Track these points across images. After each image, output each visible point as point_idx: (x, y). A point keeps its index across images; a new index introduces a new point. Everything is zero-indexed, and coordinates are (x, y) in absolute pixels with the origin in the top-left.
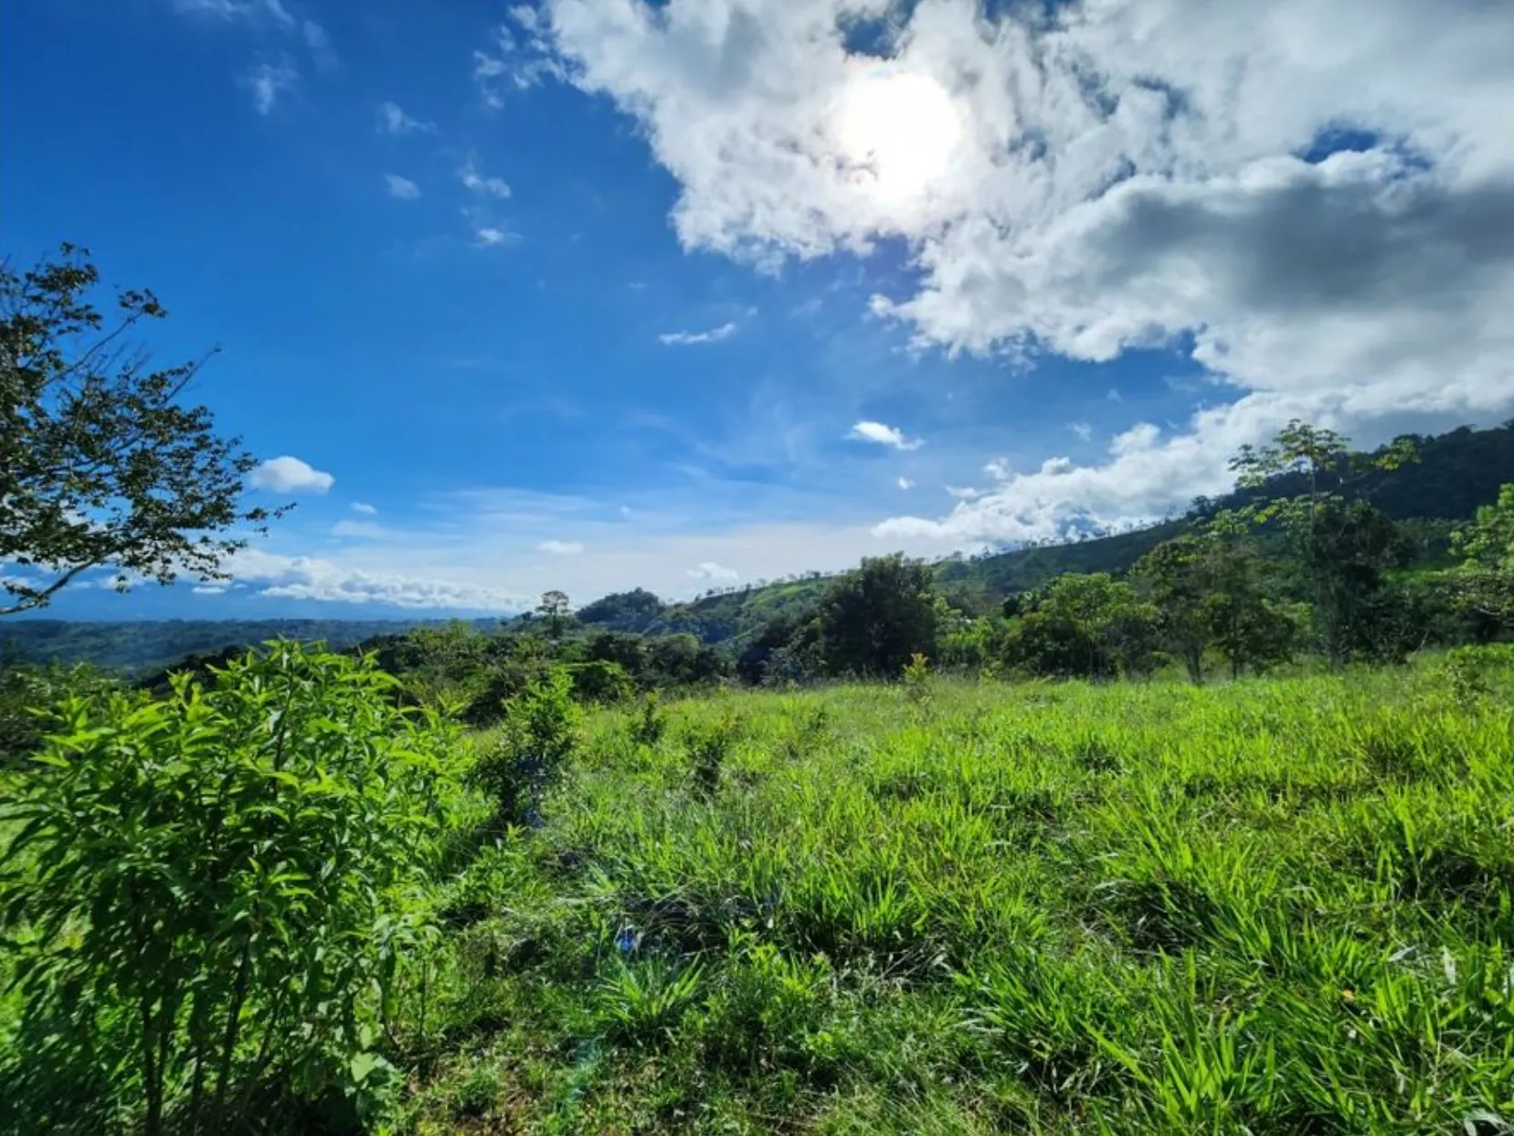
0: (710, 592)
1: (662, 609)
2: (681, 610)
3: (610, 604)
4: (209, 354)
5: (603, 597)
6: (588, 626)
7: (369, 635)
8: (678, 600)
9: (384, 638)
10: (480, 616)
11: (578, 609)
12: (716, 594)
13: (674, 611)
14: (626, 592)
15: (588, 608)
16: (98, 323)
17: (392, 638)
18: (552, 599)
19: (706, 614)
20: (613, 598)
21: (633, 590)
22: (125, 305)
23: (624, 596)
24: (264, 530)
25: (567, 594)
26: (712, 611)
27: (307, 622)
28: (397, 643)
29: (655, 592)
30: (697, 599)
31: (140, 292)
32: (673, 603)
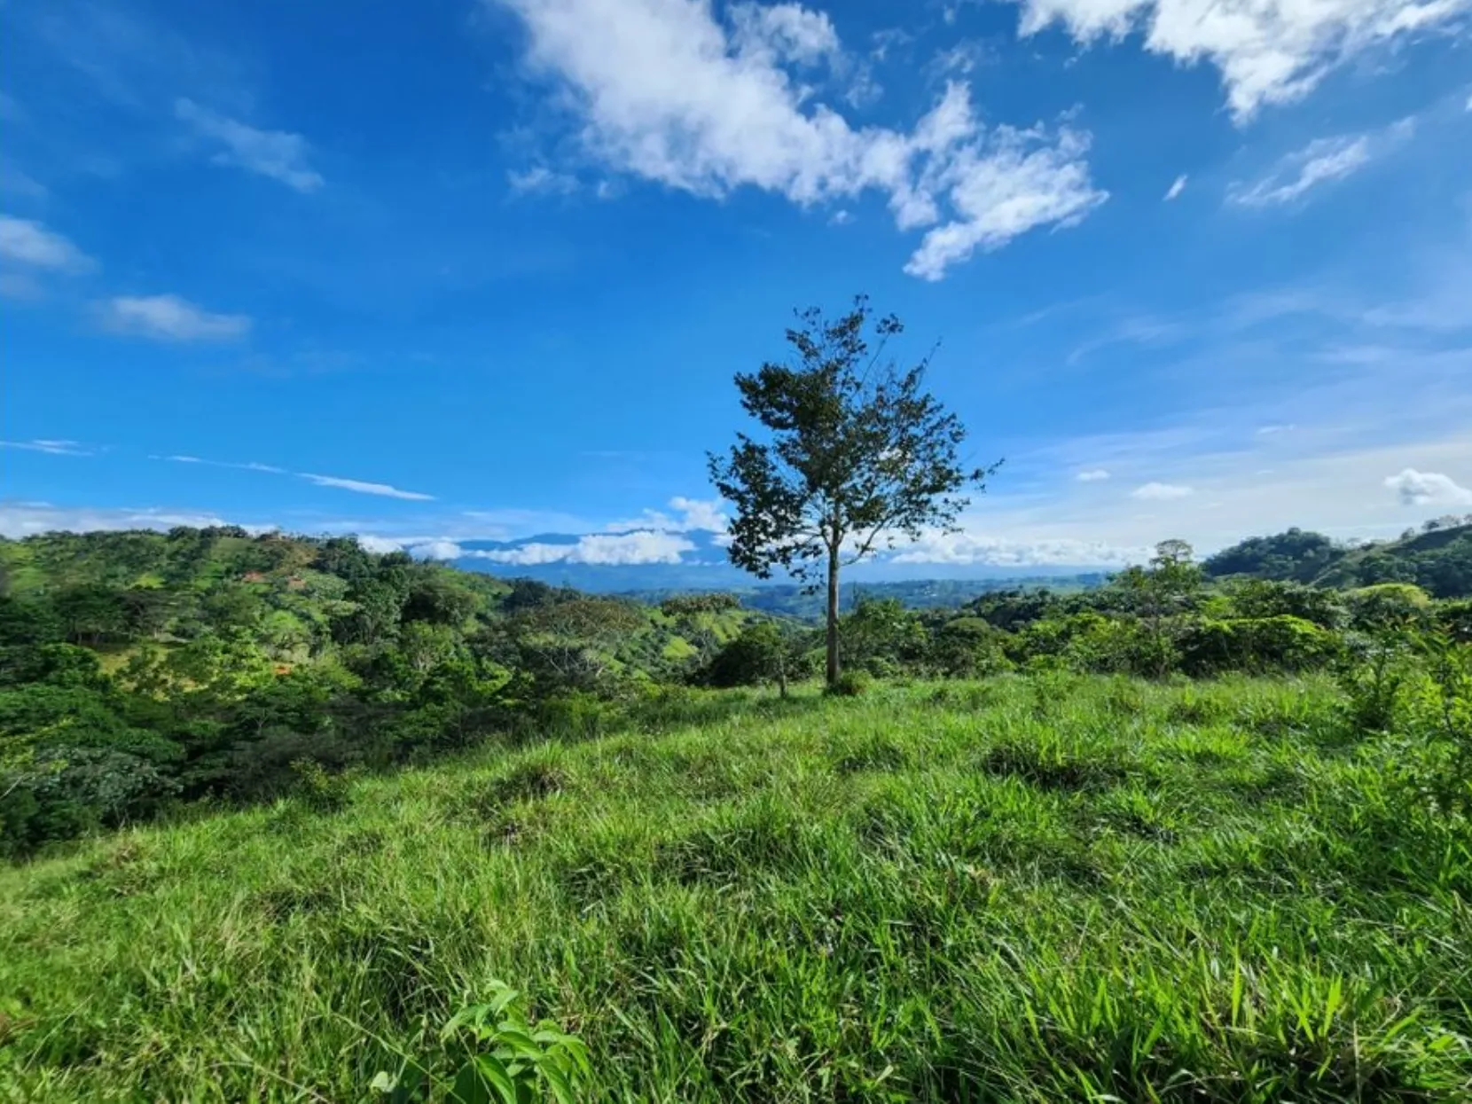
0: (1432, 524)
1: (1337, 554)
2: (1372, 553)
3: (1248, 551)
4: (933, 350)
5: (1236, 544)
6: (1221, 578)
7: (981, 593)
8: (1367, 541)
9: (995, 595)
10: (1082, 572)
11: (1203, 560)
12: (1444, 527)
13: (1364, 555)
14: (1274, 534)
15: (1218, 558)
16: (865, 350)
17: (1002, 595)
18: (1169, 551)
19: (1427, 558)
20: (1254, 543)
21: (1285, 531)
22: (879, 331)
23: (1271, 541)
24: (983, 487)
25: (1188, 542)
26: (1440, 552)
27: (931, 582)
28: (1008, 599)
29: (1323, 531)
30: (1405, 536)
31: (888, 318)
32: (1358, 544)
